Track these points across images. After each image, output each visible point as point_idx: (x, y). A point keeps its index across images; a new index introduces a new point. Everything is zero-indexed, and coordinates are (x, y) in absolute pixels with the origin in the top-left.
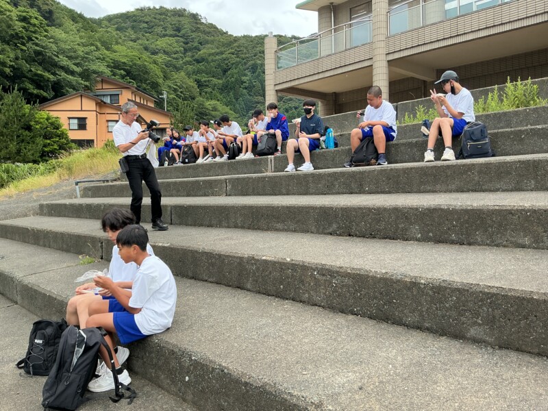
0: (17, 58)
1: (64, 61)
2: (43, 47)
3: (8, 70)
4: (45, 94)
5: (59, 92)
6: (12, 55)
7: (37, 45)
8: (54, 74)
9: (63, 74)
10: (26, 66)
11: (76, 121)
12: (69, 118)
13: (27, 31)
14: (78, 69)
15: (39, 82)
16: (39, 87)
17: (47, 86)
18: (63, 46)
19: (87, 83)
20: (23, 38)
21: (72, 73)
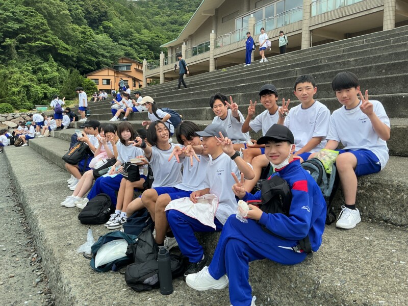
0: (79, 52)
1: (101, 51)
2: (91, 46)
3: (75, 59)
4: (92, 68)
5: (99, 67)
6: (77, 52)
7: (89, 45)
8: (97, 58)
9: (101, 58)
10: (83, 56)
11: (106, 81)
12: (103, 79)
13: (84, 38)
14: (108, 55)
15: (89, 62)
16: (90, 65)
17: (93, 64)
18: (101, 44)
19: (112, 62)
20: (82, 42)
21: (106, 57)
